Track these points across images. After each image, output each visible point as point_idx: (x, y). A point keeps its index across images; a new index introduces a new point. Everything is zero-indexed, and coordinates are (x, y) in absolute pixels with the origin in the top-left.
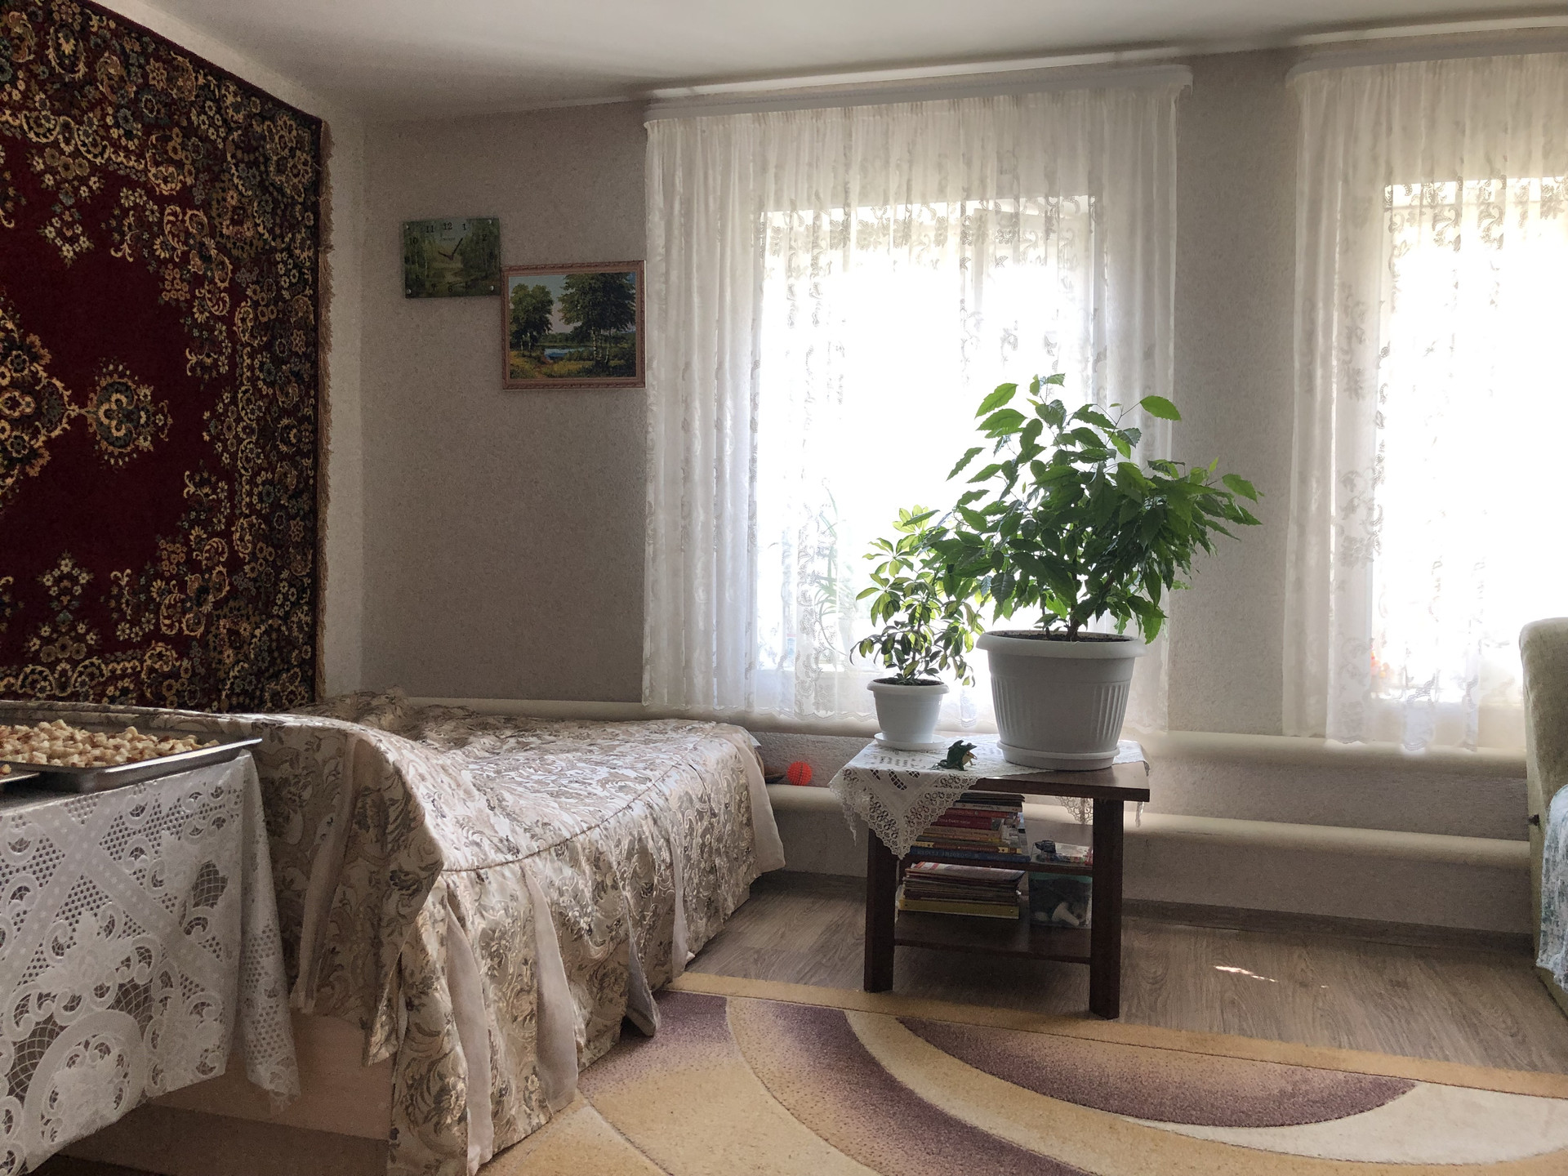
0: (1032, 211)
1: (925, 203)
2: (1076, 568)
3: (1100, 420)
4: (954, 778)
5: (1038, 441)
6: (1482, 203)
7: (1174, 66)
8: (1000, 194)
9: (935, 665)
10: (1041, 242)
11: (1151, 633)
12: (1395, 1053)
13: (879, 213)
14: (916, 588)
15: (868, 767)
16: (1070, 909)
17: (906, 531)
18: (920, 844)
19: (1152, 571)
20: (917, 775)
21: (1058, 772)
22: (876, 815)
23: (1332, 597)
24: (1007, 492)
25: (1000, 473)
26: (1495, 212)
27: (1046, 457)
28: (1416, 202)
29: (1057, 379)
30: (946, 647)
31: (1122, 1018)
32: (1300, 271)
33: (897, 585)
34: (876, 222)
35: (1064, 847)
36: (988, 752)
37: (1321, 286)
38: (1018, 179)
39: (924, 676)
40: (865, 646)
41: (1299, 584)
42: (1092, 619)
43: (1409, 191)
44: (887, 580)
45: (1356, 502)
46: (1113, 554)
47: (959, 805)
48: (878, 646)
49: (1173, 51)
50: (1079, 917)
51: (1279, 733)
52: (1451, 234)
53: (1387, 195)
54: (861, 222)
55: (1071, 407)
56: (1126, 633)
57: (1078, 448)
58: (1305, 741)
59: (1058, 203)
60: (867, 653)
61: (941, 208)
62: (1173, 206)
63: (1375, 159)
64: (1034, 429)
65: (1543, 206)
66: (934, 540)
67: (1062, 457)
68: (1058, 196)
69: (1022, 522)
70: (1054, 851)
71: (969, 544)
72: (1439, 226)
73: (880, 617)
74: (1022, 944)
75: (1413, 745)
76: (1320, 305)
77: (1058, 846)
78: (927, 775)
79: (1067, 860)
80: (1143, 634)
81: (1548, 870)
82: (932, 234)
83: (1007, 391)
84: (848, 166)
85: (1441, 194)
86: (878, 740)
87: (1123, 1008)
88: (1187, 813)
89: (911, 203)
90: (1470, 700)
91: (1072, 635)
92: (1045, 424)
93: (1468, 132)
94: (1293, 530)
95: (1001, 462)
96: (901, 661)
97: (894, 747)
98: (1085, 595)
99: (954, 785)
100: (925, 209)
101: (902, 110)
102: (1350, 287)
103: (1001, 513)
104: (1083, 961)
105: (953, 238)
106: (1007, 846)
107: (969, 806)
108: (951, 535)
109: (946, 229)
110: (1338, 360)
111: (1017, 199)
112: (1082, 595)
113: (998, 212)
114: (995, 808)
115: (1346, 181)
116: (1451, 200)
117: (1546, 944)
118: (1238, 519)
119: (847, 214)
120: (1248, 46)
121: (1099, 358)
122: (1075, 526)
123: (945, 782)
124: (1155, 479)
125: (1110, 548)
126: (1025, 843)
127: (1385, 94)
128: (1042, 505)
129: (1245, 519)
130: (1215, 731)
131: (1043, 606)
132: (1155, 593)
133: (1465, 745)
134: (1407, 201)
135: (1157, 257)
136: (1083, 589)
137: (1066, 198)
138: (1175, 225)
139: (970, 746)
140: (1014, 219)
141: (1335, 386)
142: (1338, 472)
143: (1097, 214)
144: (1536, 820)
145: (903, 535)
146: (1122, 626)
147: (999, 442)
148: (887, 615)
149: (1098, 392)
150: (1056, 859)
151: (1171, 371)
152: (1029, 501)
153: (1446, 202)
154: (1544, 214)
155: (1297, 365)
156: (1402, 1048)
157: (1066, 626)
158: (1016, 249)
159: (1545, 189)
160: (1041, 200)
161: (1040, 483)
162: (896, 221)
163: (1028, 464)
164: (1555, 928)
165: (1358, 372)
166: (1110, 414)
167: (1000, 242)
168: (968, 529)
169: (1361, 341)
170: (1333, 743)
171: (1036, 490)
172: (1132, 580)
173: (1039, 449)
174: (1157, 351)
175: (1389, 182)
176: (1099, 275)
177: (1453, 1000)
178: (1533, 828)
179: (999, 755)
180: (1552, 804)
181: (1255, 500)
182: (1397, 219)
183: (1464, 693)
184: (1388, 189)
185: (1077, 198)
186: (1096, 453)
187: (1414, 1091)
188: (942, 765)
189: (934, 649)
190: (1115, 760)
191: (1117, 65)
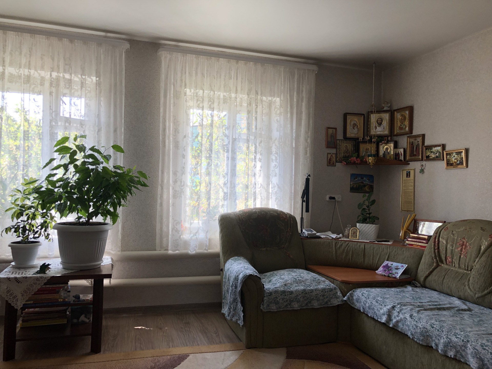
0: (76, 79)
1: (36, 70)
2: (90, 201)
3: (98, 152)
4: (41, 277)
5: (76, 157)
6: (209, 98)
7: (124, 41)
8: (65, 71)
9: (37, 235)
10: (79, 90)
11: (114, 221)
12: (185, 346)
13: (17, 71)
14: (30, 208)
15: (5, 277)
16: (86, 317)
17: (26, 187)
18: (27, 303)
19: (114, 201)
20: (26, 278)
21: (81, 270)
22: (8, 294)
23: (171, 208)
24: (65, 174)
25: (62, 168)
26: (212, 101)
27: (78, 163)
28: (192, 95)
29: (83, 137)
30: (41, 229)
31: (102, 352)
32: (162, 110)
33: (23, 206)
34: (16, 74)
35: (83, 296)
36: (57, 265)
37: (167, 115)
38: (71, 68)
39: (33, 240)
40: (8, 230)
41: (161, 204)
42: (94, 218)
43: (191, 91)
44: (18, 205)
45: (177, 180)
46: (101, 196)
47: (44, 286)
48: (13, 230)
49: (123, 36)
50: (89, 319)
51: (155, 250)
52: (201, 105)
53: (185, 91)
54: (10, 73)
55: (88, 146)
56: (106, 222)
57: (91, 160)
58: (163, 252)
59: (85, 78)
60: (9, 233)
61: (43, 73)
62: (124, 85)
63: (182, 80)
64: (74, 153)
65: (224, 100)
66: (37, 190)
67: (84, 163)
68: (85, 75)
69: (70, 185)
70: (79, 297)
71: (49, 192)
72: (198, 102)
73: (15, 219)
74: (68, 332)
75: (192, 251)
76: (167, 121)
77: (81, 296)
78: (31, 277)
79: (84, 300)
80: (112, 222)
81: (224, 285)
82: (39, 82)
83: (66, 139)
84: (4, 52)
85: (199, 93)
86: (12, 265)
87: (102, 349)
88: (126, 278)
89: (30, 69)
90: (207, 237)
91: (87, 223)
92: (78, 152)
93: (205, 77)
94: (159, 187)
95: (63, 164)
96: (23, 234)
97: (18, 268)
98: (92, 209)
99: (41, 280)
100: (36, 72)
101: (27, 36)
102: (175, 117)
103: (62, 181)
104: (88, 335)
105: (47, 84)
106: (62, 298)
107: (48, 286)
108: (43, 189)
109: (44, 81)
110: (172, 138)
111: (71, 74)
112: (91, 210)
113: (64, 77)
114: (58, 286)
115: (174, 85)
116: (201, 95)
117: (224, 306)
118: (142, 185)
119: (4, 70)
120: (147, 40)
121: (99, 130)
122: (89, 186)
123: (37, 279)
124: (115, 172)
125: (101, 194)
126: (69, 296)
127: (184, 62)
128: (77, 179)
129: (144, 185)
130: (136, 251)
131: (77, 213)
132: (115, 209)
133: (205, 249)
134: (190, 94)
135: (118, 100)
136: (92, 208)
137: (88, 77)
138: (124, 91)
139: (49, 265)
140: (70, 81)
141: (171, 146)
142: (172, 171)
143: (98, 84)
144: (222, 270)
145: (25, 188)
146: (105, 220)
147: (62, 157)
148: (18, 218)
149: (99, 142)
150: (80, 301)
151: (123, 137)
152: (73, 177)
153: (200, 96)
154: (224, 103)
155: (161, 138)
156: (187, 344)
157: (86, 220)
158: (70, 91)
159: (224, 96)
160: (80, 76)
161: (76, 172)
162: (24, 75)
163: (73, 165)
164: (226, 301)
165: (178, 142)
166: (102, 150)
167: (65, 88)
168: (50, 187)
169: (178, 133)
170: (170, 252)
171: (75, 174)
172: (108, 205)
173: (77, 160)
174: (118, 130)
175: (185, 88)
176: (99, 104)
177: (201, 325)
178: (221, 272)
179: (61, 266)
180: (225, 266)
181: (147, 179)
182: (188, 99)
183: (205, 234)
184: (185, 90)
185: (92, 77)
186: (96, 162)
187: (189, 357)
188: (37, 273)
189: (36, 230)
190: (102, 264)
191: (105, 37)
